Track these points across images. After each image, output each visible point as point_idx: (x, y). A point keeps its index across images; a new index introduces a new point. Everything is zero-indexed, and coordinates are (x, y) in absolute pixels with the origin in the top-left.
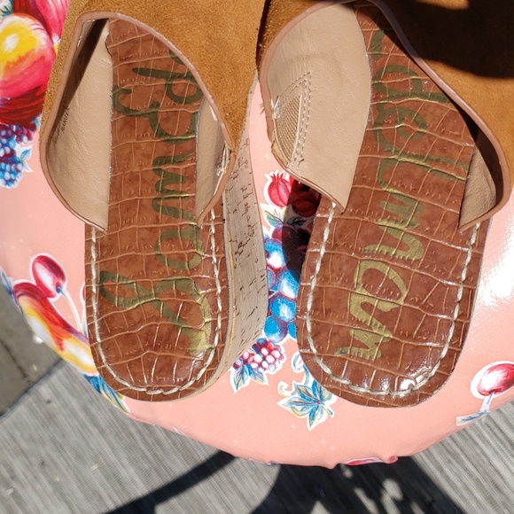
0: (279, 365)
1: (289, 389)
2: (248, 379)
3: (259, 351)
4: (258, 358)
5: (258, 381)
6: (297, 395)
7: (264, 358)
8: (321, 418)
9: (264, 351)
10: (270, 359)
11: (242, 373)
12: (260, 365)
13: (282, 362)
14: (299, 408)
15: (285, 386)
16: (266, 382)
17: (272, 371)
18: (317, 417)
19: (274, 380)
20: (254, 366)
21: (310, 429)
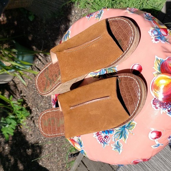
0: (110, 140)
1: (113, 146)
2: (105, 145)
3: (105, 138)
4: (106, 140)
5: (107, 145)
6: (115, 147)
7: (107, 140)
8: (121, 151)
9: (106, 138)
10: (108, 139)
11: (104, 144)
12: (107, 141)
13: (110, 139)
14: (116, 149)
15: (112, 145)
16: (109, 145)
17: (109, 142)
18: (120, 151)
19: (110, 144)
20: (105, 142)
21: (120, 154)
